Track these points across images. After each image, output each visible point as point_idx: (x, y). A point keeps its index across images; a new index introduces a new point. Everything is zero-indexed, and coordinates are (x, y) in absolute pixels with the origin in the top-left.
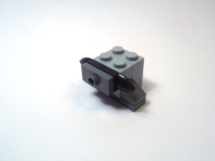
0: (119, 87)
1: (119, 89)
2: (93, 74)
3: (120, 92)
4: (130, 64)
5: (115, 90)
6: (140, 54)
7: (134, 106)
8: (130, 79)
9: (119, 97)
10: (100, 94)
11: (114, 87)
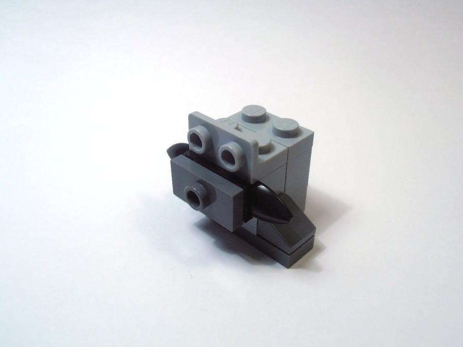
0: (255, 212)
1: (256, 217)
2: (197, 182)
3: (257, 223)
5: (247, 218)
7: (289, 255)
8: (281, 194)
9: (255, 234)
10: (211, 227)
11: (244, 212)
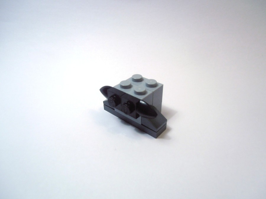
1: (141, 116)
3: (141, 119)
4: (150, 91)
6: (159, 81)
7: (156, 132)
9: (141, 124)
